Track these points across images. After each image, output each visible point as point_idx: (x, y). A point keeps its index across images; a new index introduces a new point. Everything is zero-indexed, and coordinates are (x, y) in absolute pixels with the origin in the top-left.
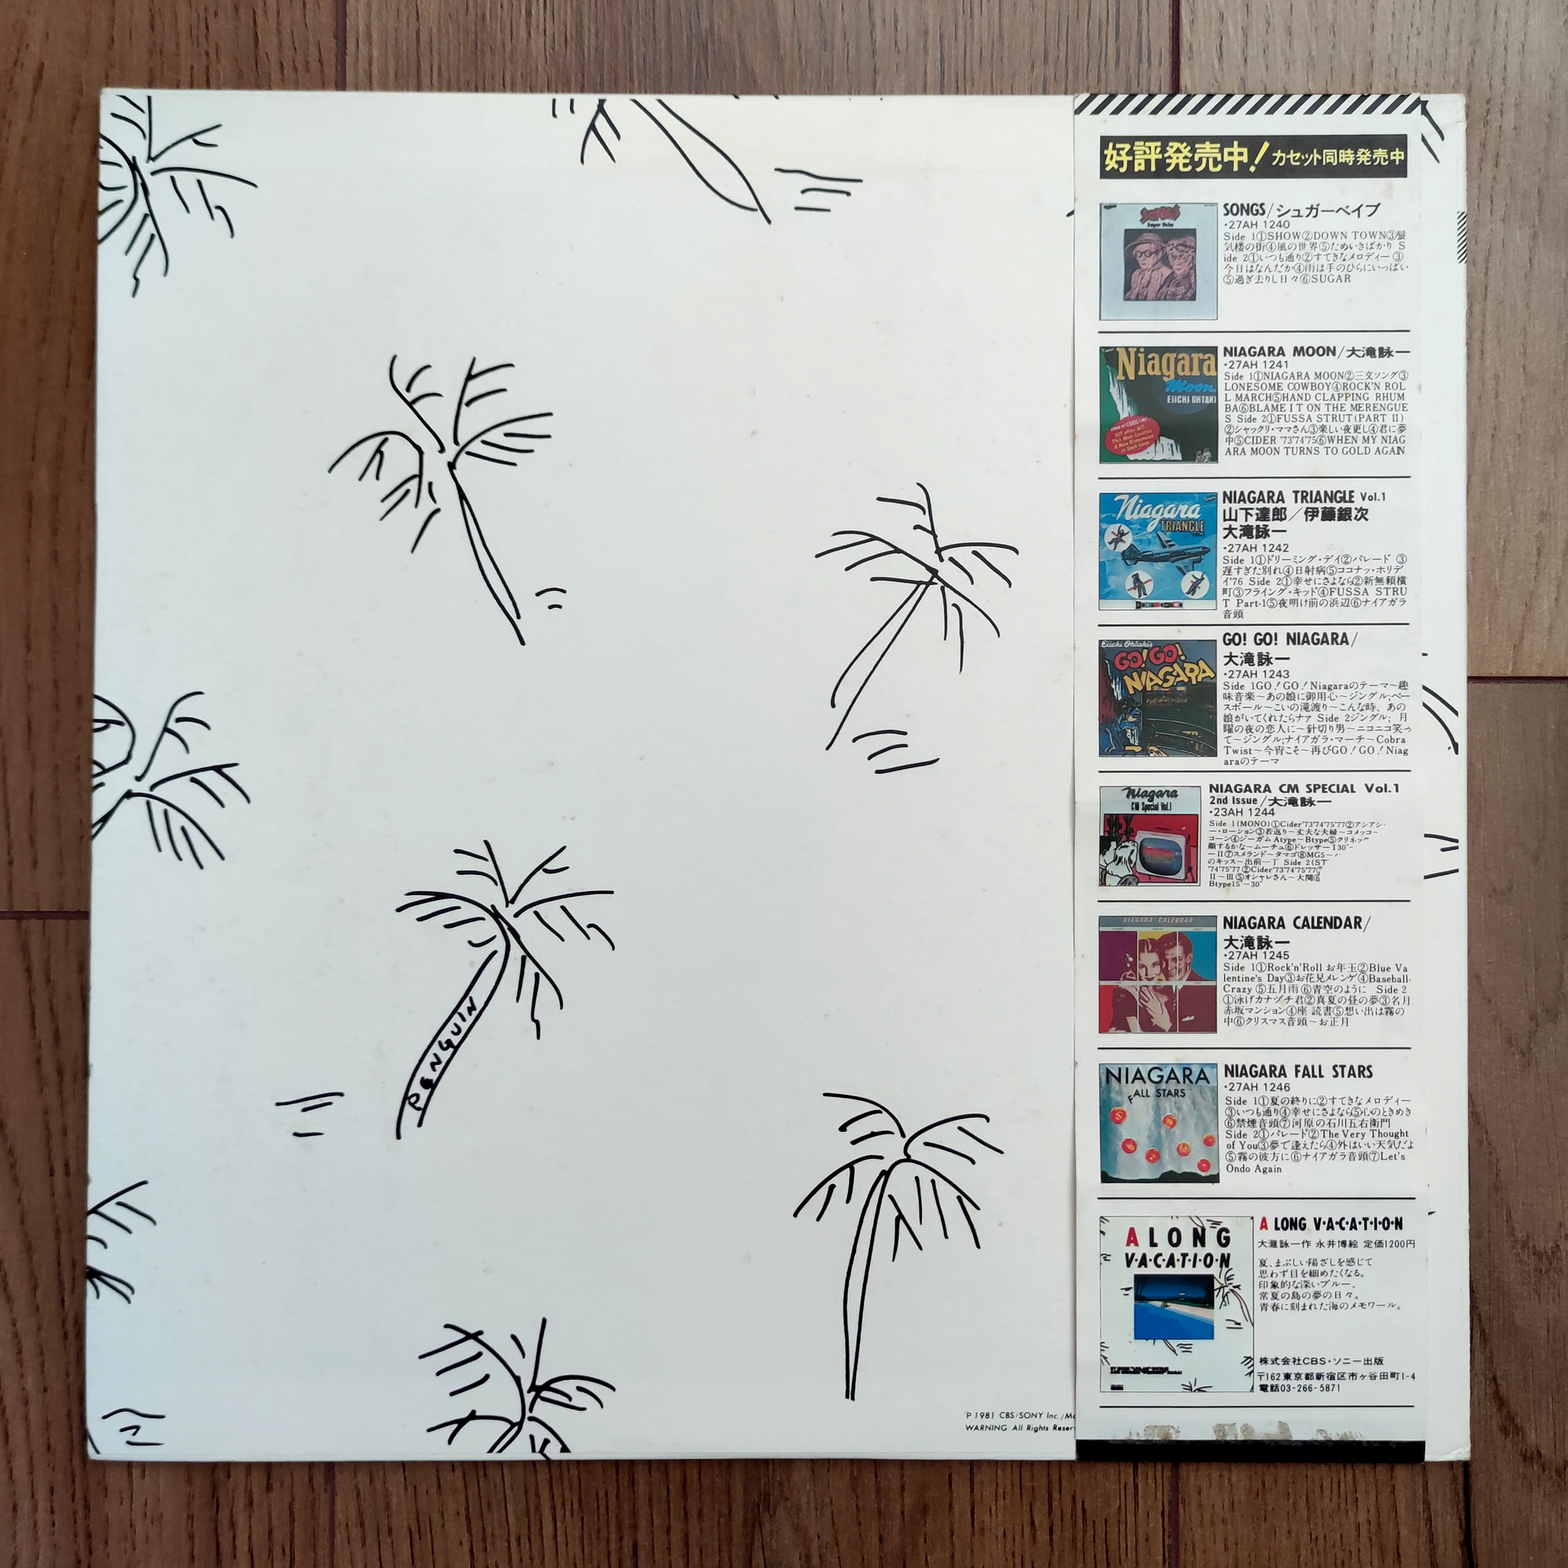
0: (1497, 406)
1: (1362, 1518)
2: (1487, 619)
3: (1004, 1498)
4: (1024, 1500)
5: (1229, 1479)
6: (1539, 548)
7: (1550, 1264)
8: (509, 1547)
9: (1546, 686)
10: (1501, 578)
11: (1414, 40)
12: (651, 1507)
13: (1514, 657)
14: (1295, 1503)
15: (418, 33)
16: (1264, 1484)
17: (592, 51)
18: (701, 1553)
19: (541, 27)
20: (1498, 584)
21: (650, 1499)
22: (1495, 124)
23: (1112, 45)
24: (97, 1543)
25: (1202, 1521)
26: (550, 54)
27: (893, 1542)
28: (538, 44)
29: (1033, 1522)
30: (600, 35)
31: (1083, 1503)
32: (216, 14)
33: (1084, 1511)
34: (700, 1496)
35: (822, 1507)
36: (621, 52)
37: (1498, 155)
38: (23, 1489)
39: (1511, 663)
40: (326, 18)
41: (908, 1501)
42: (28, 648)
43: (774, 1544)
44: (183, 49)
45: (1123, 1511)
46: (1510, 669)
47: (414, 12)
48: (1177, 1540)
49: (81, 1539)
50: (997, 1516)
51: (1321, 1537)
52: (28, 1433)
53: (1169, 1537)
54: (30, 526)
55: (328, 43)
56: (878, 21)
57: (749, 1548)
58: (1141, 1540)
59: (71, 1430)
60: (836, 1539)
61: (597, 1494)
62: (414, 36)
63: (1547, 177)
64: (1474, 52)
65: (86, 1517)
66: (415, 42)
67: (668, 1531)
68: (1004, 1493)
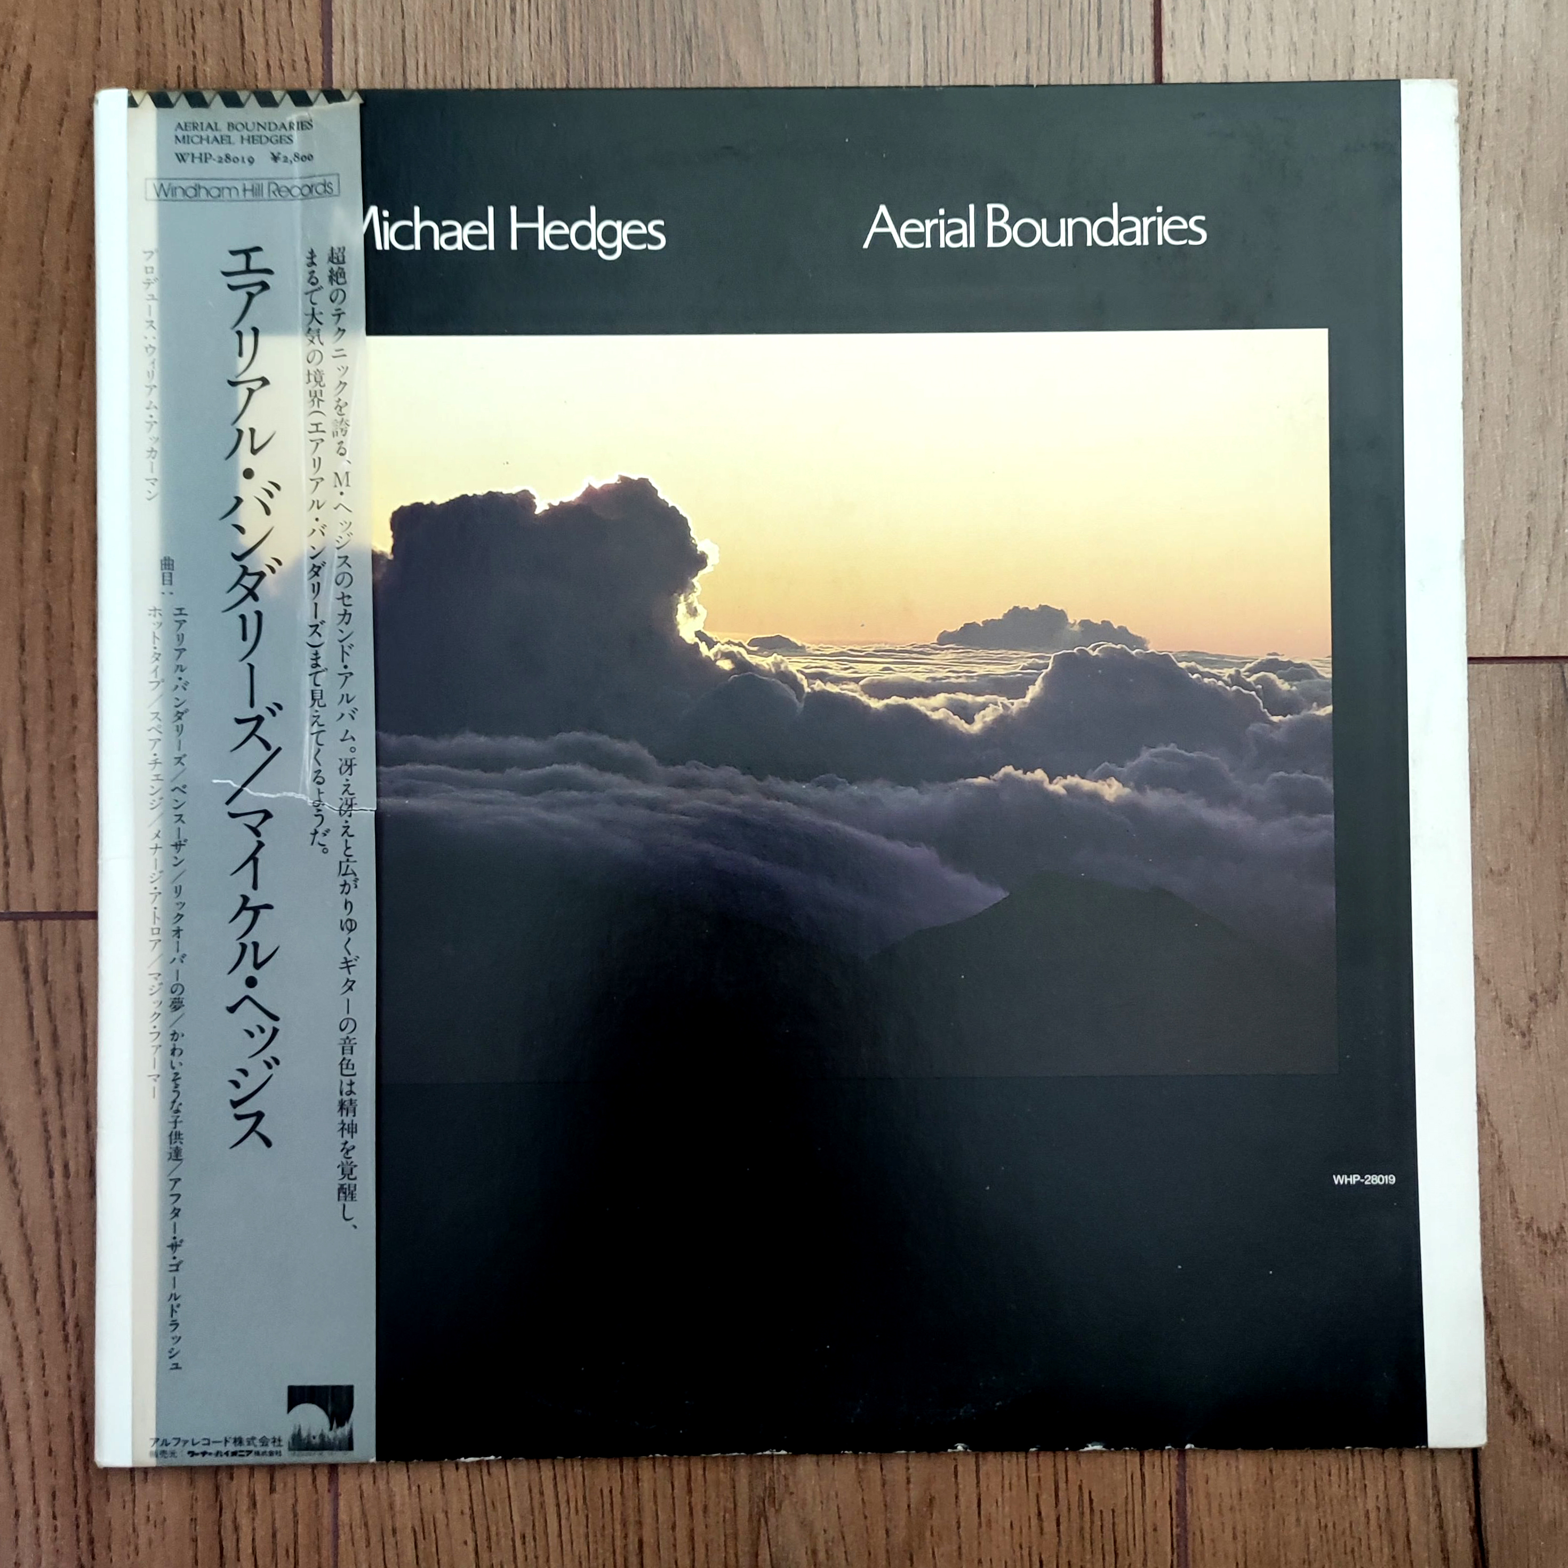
0: (1484, 387)
1: (1371, 1505)
2: (1479, 599)
3: (1010, 1489)
4: (1030, 1493)
5: (1237, 1468)
6: (1529, 528)
7: (1555, 1245)
8: (514, 1546)
9: (1538, 666)
10: (1491, 560)
11: (1395, 24)
12: (656, 1503)
13: (1507, 638)
14: (1303, 1490)
15: (403, 31)
16: (1271, 1471)
17: (577, 46)
18: (707, 1550)
19: (526, 25)
20: (1488, 565)
21: (655, 1496)
22: (1477, 108)
23: (1094, 33)
24: (99, 1548)
25: (1210, 1510)
26: (536, 52)
27: (900, 1535)
28: (523, 41)
29: (1040, 1513)
30: (585, 31)
31: (1090, 1493)
32: (202, 14)
33: (1091, 1501)
34: (705, 1492)
35: (828, 1501)
36: (605, 46)
37: (1481, 137)
38: (25, 1495)
39: (1503, 643)
40: (312, 17)
41: (915, 1494)
42: (23, 648)
43: (780, 1538)
44: (169, 48)
45: (1130, 1499)
46: (1503, 649)
47: (400, 10)
48: (1185, 1530)
49: (84, 1544)
50: (1004, 1508)
51: (1330, 1525)
52: (30, 1438)
53: (1177, 1526)
54: (23, 527)
55: (315, 43)
56: (861, 13)
57: (755, 1544)
58: (1149, 1529)
59: (73, 1435)
60: (842, 1533)
61: (601, 1491)
62: (400, 34)
63: (1530, 158)
64: (1455, 36)
65: (89, 1522)
66: (400, 39)
67: (674, 1528)
68: (1010, 1484)
